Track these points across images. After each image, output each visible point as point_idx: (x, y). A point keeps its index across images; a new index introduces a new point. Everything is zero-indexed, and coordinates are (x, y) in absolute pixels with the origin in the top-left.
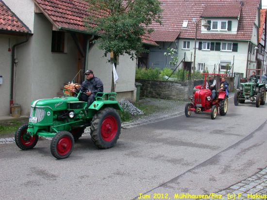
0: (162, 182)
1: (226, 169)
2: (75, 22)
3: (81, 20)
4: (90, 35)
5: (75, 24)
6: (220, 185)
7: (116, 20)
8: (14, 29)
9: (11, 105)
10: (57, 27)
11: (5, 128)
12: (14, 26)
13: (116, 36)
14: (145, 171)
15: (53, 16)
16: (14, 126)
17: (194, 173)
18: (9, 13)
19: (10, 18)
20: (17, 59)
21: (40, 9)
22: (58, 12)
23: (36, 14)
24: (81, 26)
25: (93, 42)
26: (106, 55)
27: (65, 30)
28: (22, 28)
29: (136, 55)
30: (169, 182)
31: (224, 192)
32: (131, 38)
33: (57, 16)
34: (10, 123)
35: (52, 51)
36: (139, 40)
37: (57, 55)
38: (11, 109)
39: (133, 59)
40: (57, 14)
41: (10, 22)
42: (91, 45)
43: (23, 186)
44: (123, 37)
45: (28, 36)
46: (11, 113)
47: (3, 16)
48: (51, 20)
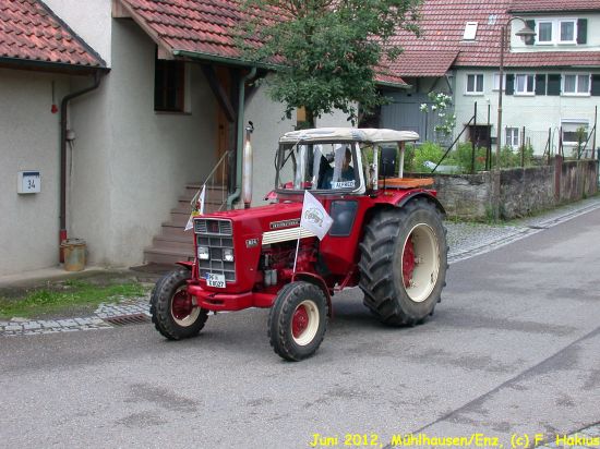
1: (595, 379)
2: (211, 37)
3: (224, 32)
4: (248, 68)
5: (210, 43)
6: (582, 414)
7: (310, 30)
8: (66, 58)
9: (61, 242)
10: (169, 50)
11: (52, 296)
12: (64, 51)
13: (312, 68)
14: (403, 385)
15: (158, 23)
16: (73, 291)
17: (521, 388)
18: (51, 19)
19: (54, 32)
20: (72, 130)
21: (124, 9)
22: (168, 15)
23: (117, 20)
24: (225, 45)
25: (256, 83)
26: (289, 115)
27: (189, 57)
28: (84, 56)
30: (462, 409)
31: (594, 430)
32: (347, 70)
33: (167, 25)
34: (63, 284)
35: (156, 109)
36: (367, 75)
37: (169, 119)
38: (62, 251)
39: (353, 122)
40: (167, 20)
41: (54, 43)
42: (250, 91)
43: (122, 427)
44: (330, 69)
45: (98, 74)
46: (62, 261)
47: (35, 29)
48: (154, 35)
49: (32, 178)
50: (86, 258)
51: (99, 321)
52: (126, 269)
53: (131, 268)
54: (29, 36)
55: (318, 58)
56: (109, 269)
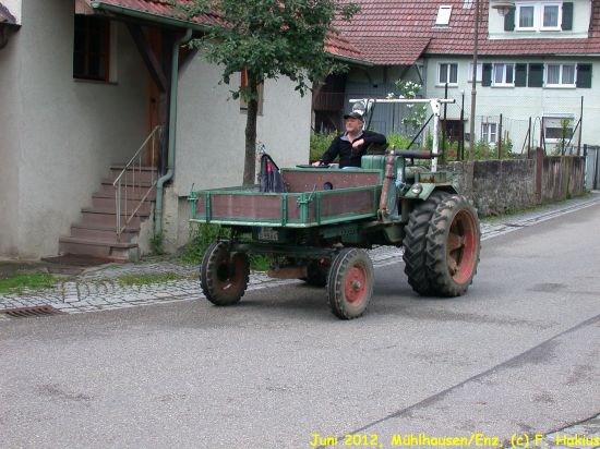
0: (397, 407)
1: (579, 375)
4: (183, 30)
13: (253, 28)
17: (490, 384)
24: (156, 3)
25: (191, 43)
26: (227, 80)
27: (111, 12)
29: (311, 79)
30: (418, 406)
31: (579, 429)
32: (295, 29)
35: (74, 77)
36: (318, 35)
37: (90, 88)
42: (187, 55)
44: (275, 27)
45: (6, 30)
52: (38, 260)
53: (43, 259)
55: (261, 13)
56: (17, 259)
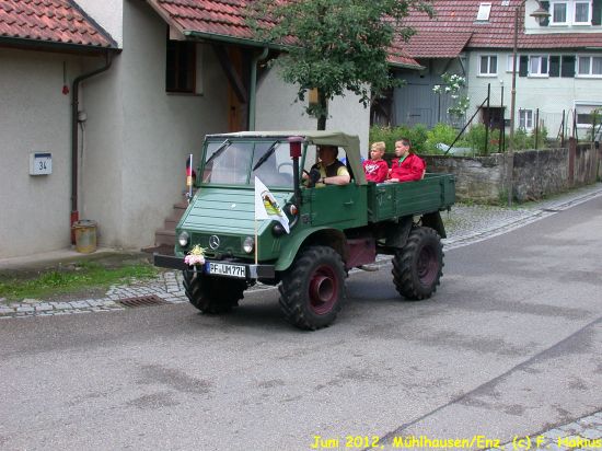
0: (456, 392)
2: (223, 18)
3: (236, 13)
4: (260, 49)
5: (222, 23)
6: (595, 397)
7: (323, 10)
8: (77, 38)
9: (72, 222)
10: (181, 30)
11: (64, 278)
12: (75, 31)
13: (325, 48)
14: (415, 368)
15: (170, 4)
16: (84, 272)
17: (533, 371)
18: (63, 0)
19: (65, 12)
20: (84, 111)
24: (237, 26)
25: (269, 63)
26: (301, 97)
27: (200, 37)
28: (95, 36)
29: (372, 93)
30: (475, 392)
32: (360, 52)
33: (178, 5)
34: (75, 266)
35: (167, 91)
36: (380, 56)
37: (181, 100)
38: (73, 233)
39: (365, 104)
41: (65, 23)
42: (263, 72)
43: (134, 408)
44: (343, 51)
45: (109, 54)
46: (74, 242)
47: (47, 9)
48: (166, 16)
49: (44, 159)
50: (98, 240)
51: (112, 303)
52: (138, 250)
53: (142, 250)
54: (40, 16)
55: (331, 39)
56: (120, 251)
